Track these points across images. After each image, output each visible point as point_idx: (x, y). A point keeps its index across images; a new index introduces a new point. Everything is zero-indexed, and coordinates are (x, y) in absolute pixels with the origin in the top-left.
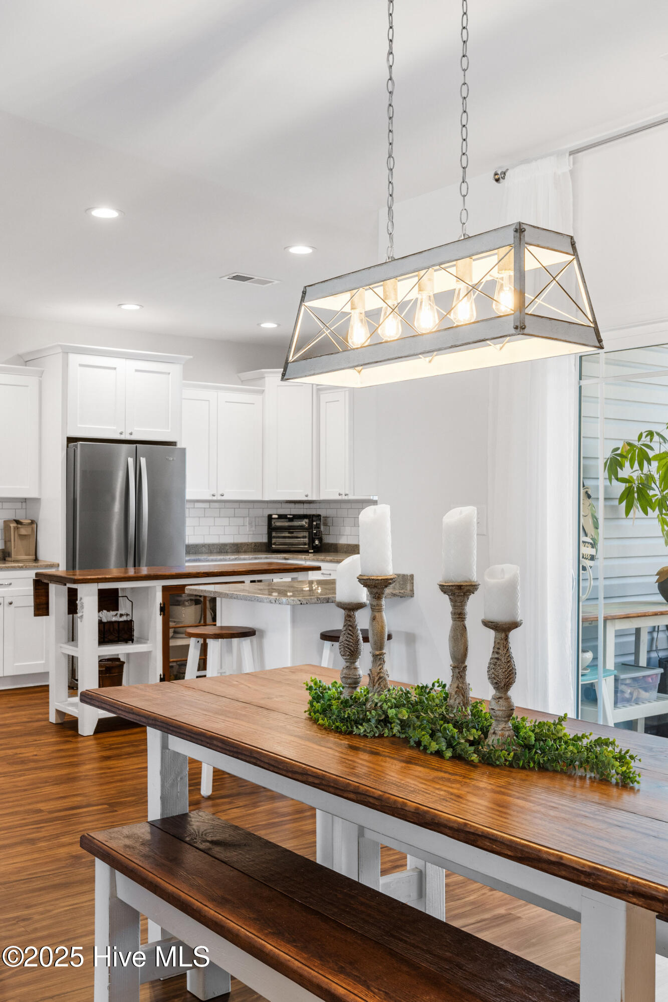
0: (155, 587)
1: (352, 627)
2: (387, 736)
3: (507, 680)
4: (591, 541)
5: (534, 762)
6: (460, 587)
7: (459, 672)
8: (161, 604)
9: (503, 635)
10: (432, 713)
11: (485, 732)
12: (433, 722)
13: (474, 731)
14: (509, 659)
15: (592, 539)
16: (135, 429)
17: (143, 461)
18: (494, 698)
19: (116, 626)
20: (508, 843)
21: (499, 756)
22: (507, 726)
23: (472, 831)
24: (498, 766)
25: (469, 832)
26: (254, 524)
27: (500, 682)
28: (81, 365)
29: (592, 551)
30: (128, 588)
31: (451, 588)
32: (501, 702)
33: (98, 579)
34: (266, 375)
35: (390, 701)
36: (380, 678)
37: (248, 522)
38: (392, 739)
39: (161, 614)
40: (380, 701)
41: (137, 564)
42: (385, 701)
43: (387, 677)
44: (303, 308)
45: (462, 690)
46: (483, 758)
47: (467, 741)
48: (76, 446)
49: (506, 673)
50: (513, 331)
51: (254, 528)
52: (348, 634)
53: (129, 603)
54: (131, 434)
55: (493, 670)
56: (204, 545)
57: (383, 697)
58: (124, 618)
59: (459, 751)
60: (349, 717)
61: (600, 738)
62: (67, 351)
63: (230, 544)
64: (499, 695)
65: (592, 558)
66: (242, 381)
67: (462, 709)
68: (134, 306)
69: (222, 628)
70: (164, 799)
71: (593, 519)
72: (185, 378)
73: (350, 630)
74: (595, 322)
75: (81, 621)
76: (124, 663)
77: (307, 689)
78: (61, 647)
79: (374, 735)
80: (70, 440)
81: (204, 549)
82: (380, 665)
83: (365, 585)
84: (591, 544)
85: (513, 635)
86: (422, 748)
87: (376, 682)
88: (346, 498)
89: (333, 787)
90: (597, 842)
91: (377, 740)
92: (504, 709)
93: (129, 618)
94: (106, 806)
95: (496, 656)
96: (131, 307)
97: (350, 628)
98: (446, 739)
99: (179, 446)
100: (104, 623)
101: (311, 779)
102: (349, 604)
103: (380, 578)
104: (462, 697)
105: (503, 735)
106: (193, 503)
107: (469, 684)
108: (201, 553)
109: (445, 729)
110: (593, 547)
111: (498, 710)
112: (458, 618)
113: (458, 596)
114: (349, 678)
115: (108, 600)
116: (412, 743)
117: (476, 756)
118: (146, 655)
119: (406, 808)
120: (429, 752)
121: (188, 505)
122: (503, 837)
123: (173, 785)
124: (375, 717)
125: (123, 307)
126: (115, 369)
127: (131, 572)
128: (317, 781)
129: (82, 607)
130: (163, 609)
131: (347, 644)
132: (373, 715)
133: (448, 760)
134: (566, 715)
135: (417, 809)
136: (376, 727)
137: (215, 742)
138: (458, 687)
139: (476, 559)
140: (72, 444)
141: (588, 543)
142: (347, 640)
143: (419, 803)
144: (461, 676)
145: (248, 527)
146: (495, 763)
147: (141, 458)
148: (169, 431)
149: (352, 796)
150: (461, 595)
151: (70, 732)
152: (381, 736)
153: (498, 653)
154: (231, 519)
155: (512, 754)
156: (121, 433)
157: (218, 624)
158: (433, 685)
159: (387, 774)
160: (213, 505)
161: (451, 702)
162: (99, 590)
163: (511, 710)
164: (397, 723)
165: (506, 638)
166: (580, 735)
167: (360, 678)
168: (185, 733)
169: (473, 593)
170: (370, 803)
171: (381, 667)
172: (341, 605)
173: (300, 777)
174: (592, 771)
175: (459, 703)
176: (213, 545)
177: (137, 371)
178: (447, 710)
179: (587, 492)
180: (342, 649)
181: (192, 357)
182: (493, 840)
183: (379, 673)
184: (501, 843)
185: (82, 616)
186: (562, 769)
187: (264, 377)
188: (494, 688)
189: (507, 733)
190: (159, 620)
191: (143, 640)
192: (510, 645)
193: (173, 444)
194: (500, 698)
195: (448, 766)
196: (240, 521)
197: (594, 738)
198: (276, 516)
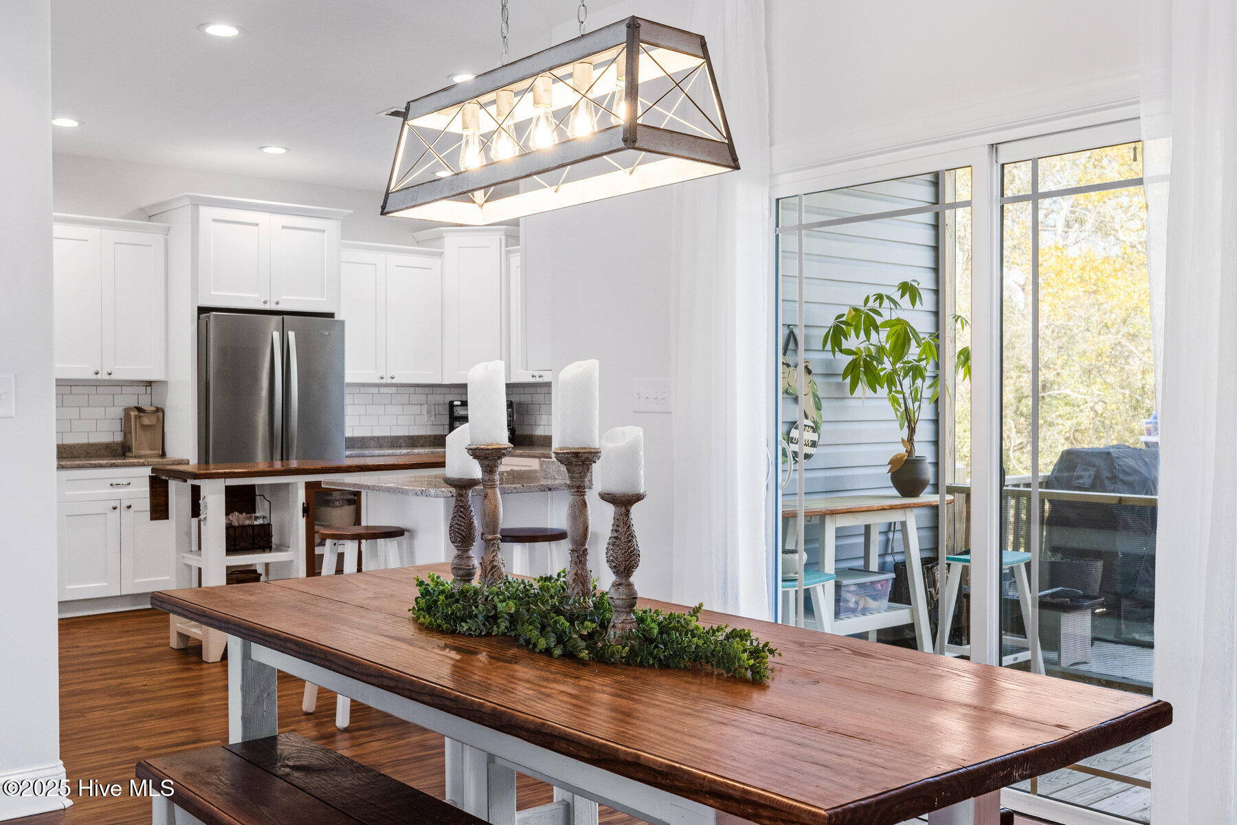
0: (296, 483)
1: (465, 509)
2: (497, 635)
3: (628, 563)
4: (812, 425)
5: (654, 658)
6: (576, 454)
7: (578, 557)
8: (303, 504)
9: (623, 510)
10: (543, 604)
11: (604, 625)
12: (544, 615)
13: (587, 623)
14: (631, 538)
15: (813, 422)
16: (283, 297)
17: (292, 335)
18: (613, 585)
19: (250, 531)
20: (586, 744)
21: (613, 653)
22: (628, 618)
23: (548, 731)
24: (613, 663)
25: (546, 734)
26: (433, 412)
27: (620, 566)
28: (215, 220)
29: (814, 437)
30: (265, 485)
31: (566, 456)
32: (622, 589)
33: (225, 473)
34: (445, 235)
35: (503, 593)
36: (494, 567)
37: (425, 411)
38: (501, 638)
39: (303, 517)
40: (491, 593)
41: (285, 456)
42: (497, 594)
43: (502, 566)
44: (406, 127)
45: (582, 577)
46: (597, 656)
47: (581, 636)
48: (209, 317)
49: (626, 554)
50: (622, 145)
51: (433, 418)
52: (460, 516)
53: (267, 504)
54: (277, 303)
55: (611, 552)
56: (372, 438)
57: (495, 589)
58: (260, 522)
59: (569, 648)
60: (452, 613)
61: (735, 629)
62: (196, 203)
63: (405, 436)
64: (619, 581)
65: (814, 444)
66: (418, 242)
67: (580, 599)
68: (280, 149)
69: (367, 527)
70: (246, 720)
71: (815, 400)
72: (343, 238)
73: (461, 512)
74: (729, 137)
75: (205, 525)
76: (261, 575)
77: (417, 585)
78: (183, 557)
79: (480, 634)
80: (202, 310)
81: (372, 443)
82: (493, 552)
83: (475, 457)
84: (812, 427)
85: (635, 510)
86: (531, 646)
87: (489, 572)
88: (540, 380)
89: (408, 690)
90: (688, 739)
91: (483, 640)
92: (624, 597)
93: (266, 522)
94: (219, 742)
95: (615, 534)
96: (275, 150)
97: (462, 510)
98: (556, 634)
99: (337, 318)
100: (235, 528)
101: (386, 682)
102: (460, 480)
103: (490, 447)
104: (581, 586)
105: (623, 629)
106: (358, 388)
107: (591, 571)
108: (368, 447)
109: (556, 622)
110: (814, 432)
111: (618, 599)
112: (576, 492)
113: (576, 465)
114: (461, 569)
115: (239, 500)
116: (522, 641)
117: (587, 652)
118: (287, 565)
119: (483, 710)
120: (538, 651)
121: (347, 390)
122: (581, 737)
123: (259, 701)
124: (483, 613)
125: (266, 150)
126: (257, 225)
127: (278, 465)
128: (392, 684)
129: (206, 506)
130: (306, 510)
131: (458, 528)
132: (480, 611)
133: (556, 659)
134: (701, 605)
135: (494, 709)
136: (484, 624)
137: (289, 645)
138: (576, 574)
139: (597, 422)
140: (203, 316)
141: (809, 426)
142: (457, 524)
143: (499, 703)
144: (580, 561)
145: (425, 416)
146: (610, 660)
147: (290, 332)
148: (325, 299)
149: (427, 699)
150: (580, 465)
151: (193, 659)
152: (489, 634)
153: (617, 531)
154: (405, 406)
155: (627, 649)
156: (265, 302)
157: (364, 523)
158: (559, 575)
159: (475, 674)
160: (383, 390)
161: (569, 591)
162: (226, 487)
163: (633, 598)
164: (506, 619)
165: (627, 513)
166: (715, 627)
167: (474, 568)
168: (258, 635)
169: (595, 462)
170: (446, 706)
171: (494, 554)
172: (450, 482)
173: (376, 682)
174: (718, 667)
175: (578, 593)
176: (384, 438)
177: (284, 227)
178: (561, 603)
179: (806, 367)
180: (452, 535)
181: (351, 211)
182: (570, 741)
183: (492, 562)
184: (578, 743)
185: (205, 519)
186: (685, 667)
187: (443, 237)
188: (614, 572)
189: (628, 626)
190: (301, 522)
191: (282, 547)
192: (633, 522)
193: (331, 315)
194: (620, 584)
195: (556, 666)
196: (416, 409)
197: (728, 630)
198: (459, 403)
